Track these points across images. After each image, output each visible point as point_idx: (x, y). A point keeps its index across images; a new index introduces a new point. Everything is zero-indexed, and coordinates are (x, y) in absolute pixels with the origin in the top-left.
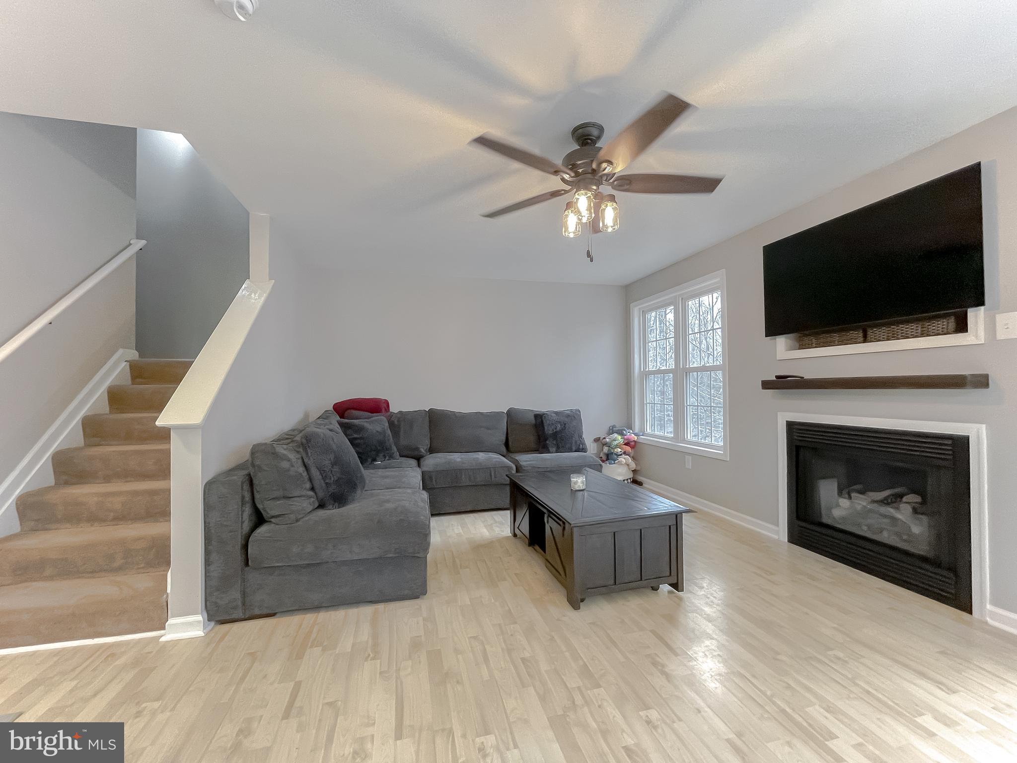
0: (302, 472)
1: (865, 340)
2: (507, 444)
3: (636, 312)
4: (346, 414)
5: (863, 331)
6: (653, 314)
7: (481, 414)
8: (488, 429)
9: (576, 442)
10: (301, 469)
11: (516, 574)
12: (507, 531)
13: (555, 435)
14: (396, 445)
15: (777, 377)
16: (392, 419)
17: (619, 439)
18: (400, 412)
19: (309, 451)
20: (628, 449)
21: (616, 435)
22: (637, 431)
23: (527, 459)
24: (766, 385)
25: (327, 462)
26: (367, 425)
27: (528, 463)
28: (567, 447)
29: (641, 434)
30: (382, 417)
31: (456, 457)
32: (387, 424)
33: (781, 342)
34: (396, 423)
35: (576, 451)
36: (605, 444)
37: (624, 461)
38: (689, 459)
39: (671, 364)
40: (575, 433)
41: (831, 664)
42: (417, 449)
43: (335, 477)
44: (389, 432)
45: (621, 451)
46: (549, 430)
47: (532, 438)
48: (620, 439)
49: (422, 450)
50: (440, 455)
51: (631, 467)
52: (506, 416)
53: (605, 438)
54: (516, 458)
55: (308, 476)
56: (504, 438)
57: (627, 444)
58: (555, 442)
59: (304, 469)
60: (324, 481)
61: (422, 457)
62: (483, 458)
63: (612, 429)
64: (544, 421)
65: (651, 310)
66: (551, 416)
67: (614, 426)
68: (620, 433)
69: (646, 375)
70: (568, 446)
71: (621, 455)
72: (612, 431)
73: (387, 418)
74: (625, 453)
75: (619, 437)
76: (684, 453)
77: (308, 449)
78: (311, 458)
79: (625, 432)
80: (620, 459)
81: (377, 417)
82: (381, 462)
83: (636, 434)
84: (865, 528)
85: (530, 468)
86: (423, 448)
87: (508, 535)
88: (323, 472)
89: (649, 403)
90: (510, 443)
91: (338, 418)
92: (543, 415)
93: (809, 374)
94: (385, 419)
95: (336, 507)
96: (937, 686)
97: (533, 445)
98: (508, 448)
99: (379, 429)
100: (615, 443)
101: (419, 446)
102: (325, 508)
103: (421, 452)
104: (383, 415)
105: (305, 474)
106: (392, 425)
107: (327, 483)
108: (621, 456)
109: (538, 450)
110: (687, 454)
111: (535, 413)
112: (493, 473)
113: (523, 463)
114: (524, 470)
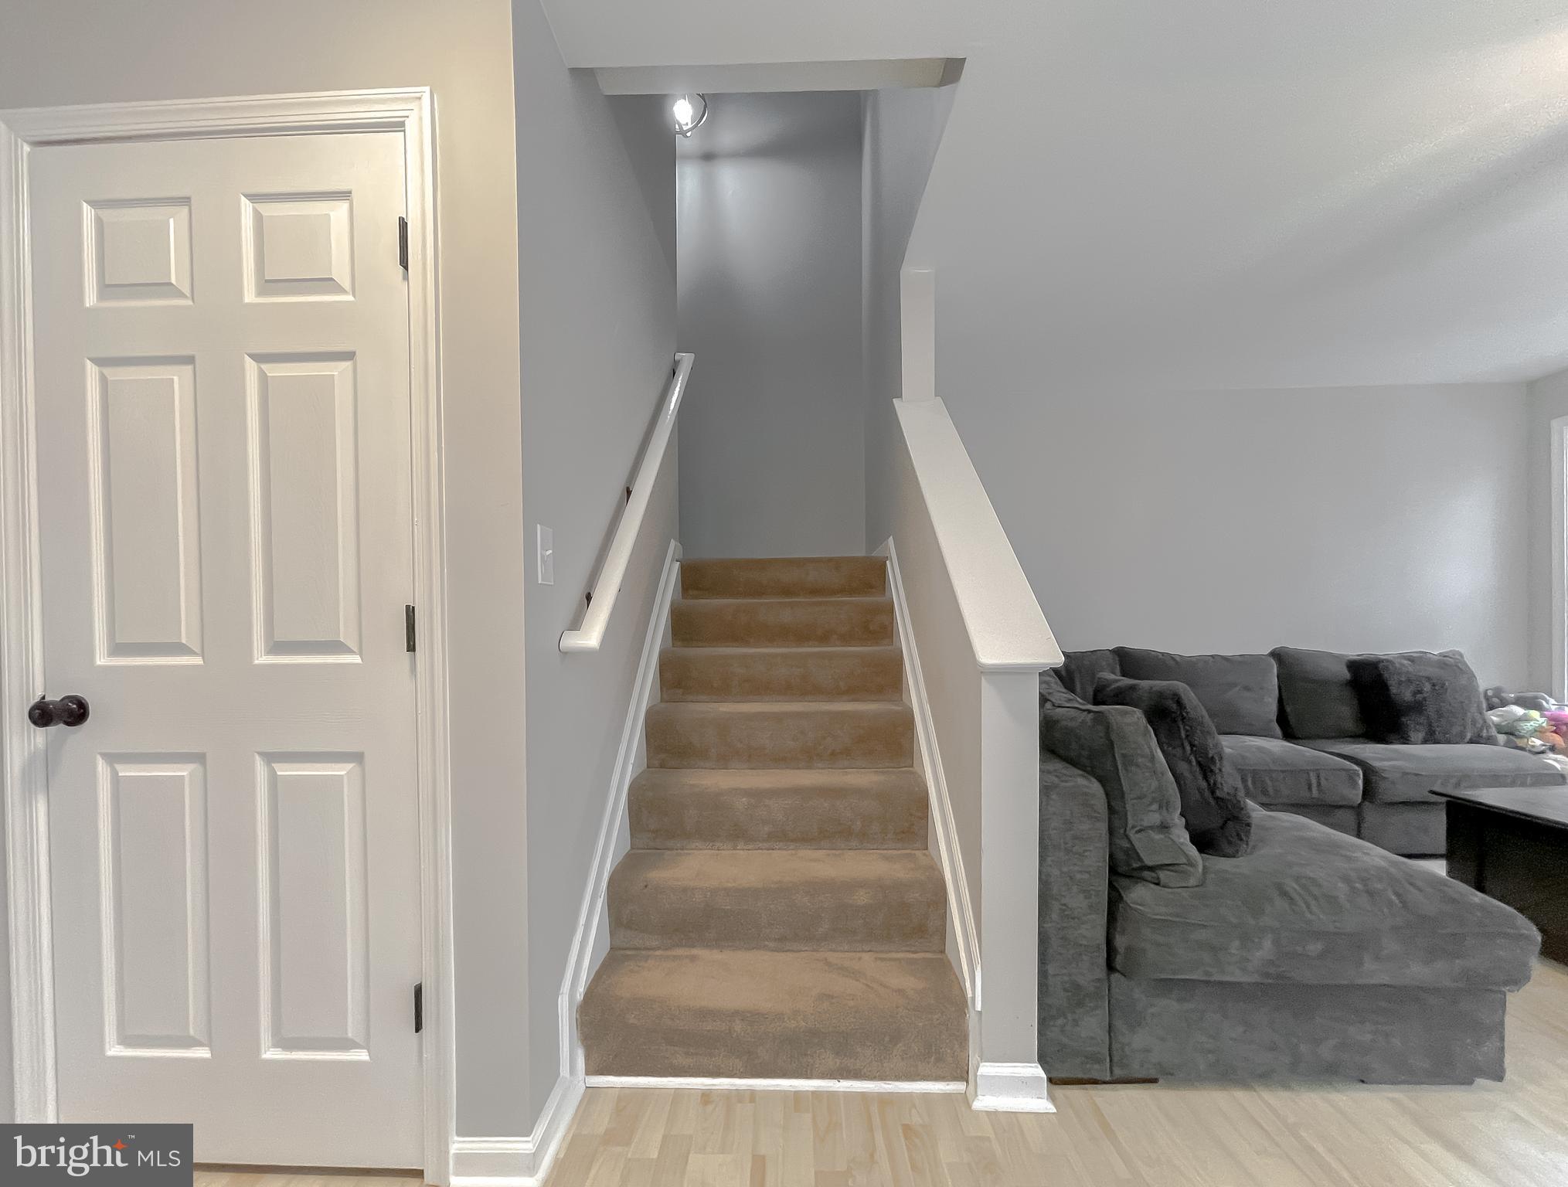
2: (1282, 719)
8: (1246, 688)
9: (1474, 722)
13: (1418, 706)
17: (1537, 719)
20: (1559, 737)
21: (1518, 709)
23: (1378, 754)
28: (1453, 731)
35: (1472, 742)
40: (1470, 701)
48: (1537, 717)
52: (1273, 663)
54: (1342, 750)
56: (1275, 708)
57: (1556, 728)
58: (1423, 721)
63: (1496, 697)
64: (1386, 676)
66: (1403, 665)
68: (1528, 704)
75: (1534, 714)
79: (1544, 703)
85: (1398, 773)
90: (1292, 720)
92: (1378, 663)
98: (1291, 729)
100: (1527, 726)
111: (1348, 658)
112: (1314, 781)
113: (1376, 764)
114: (1385, 778)
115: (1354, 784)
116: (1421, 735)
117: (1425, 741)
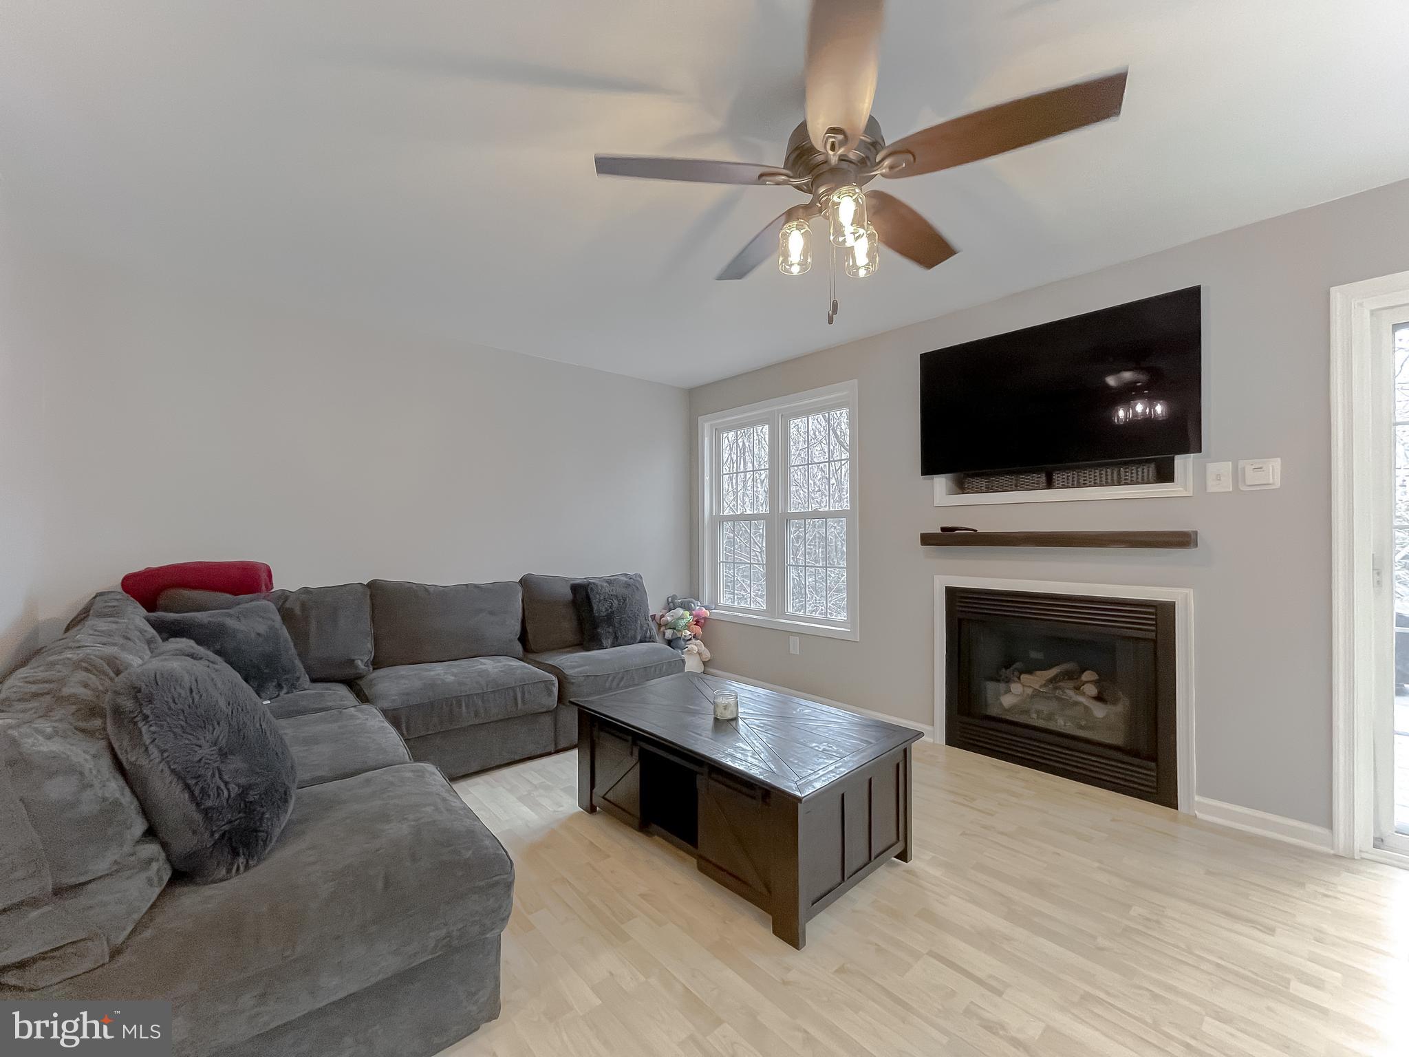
0: (118, 795)
1: (1050, 485)
2: (523, 638)
3: (706, 428)
4: (161, 601)
5: (1046, 475)
6: (731, 435)
7: (476, 586)
8: (492, 613)
9: (642, 627)
10: (115, 787)
11: (643, 896)
12: (570, 804)
13: (609, 619)
14: (302, 655)
15: (943, 529)
16: (288, 605)
17: (688, 617)
18: (306, 591)
19: (144, 729)
20: (698, 630)
21: (680, 611)
22: (706, 603)
23: (573, 662)
24: (927, 539)
25: (206, 751)
26: (231, 623)
27: (576, 670)
28: (629, 636)
29: (714, 607)
30: (265, 602)
31: (442, 673)
32: (278, 618)
33: (941, 483)
34: (298, 611)
35: (641, 642)
36: (665, 625)
37: (695, 648)
38: (794, 641)
39: (764, 509)
40: (640, 612)
41: (1149, 932)
42: (351, 662)
43: (232, 786)
44: (285, 633)
45: (690, 635)
46: (600, 609)
47: (567, 626)
48: (688, 615)
49: (359, 663)
50: (404, 670)
51: (704, 657)
52: (520, 589)
53: (663, 616)
54: (550, 662)
55: (136, 803)
56: (518, 628)
57: (697, 623)
58: (611, 630)
59: (121, 782)
60: (198, 805)
61: (360, 677)
62: (496, 670)
63: (672, 602)
64: (591, 596)
65: (728, 429)
66: (602, 587)
67: (674, 597)
68: (685, 607)
69: (719, 520)
70: (631, 633)
71: (690, 639)
72: (671, 605)
73: (276, 604)
74: (695, 637)
75: (687, 613)
76: (787, 633)
77: (140, 724)
78: (152, 749)
79: (693, 606)
80: (689, 646)
81: (247, 602)
82: (269, 700)
83: (707, 608)
84: (1034, 716)
85: (582, 679)
86: (362, 661)
87: (576, 811)
88: (193, 782)
89: (723, 562)
90: (530, 637)
91: (143, 611)
92: (588, 585)
93: (984, 527)
94: (272, 606)
95: (238, 869)
96: (1252, 926)
97: (571, 637)
98: (527, 644)
99: (262, 628)
100: (683, 622)
101: (353, 658)
102: (198, 880)
103: (356, 667)
104: (264, 598)
105: (127, 799)
106: (287, 616)
107: (206, 812)
108: (690, 642)
109: (582, 644)
110: (794, 634)
111: (572, 582)
112: (519, 696)
113: (568, 672)
114: (573, 683)
115: (550, 693)
116: (610, 641)
117: (613, 646)
